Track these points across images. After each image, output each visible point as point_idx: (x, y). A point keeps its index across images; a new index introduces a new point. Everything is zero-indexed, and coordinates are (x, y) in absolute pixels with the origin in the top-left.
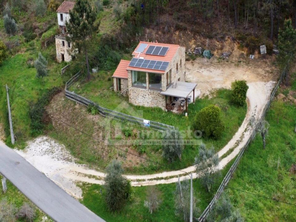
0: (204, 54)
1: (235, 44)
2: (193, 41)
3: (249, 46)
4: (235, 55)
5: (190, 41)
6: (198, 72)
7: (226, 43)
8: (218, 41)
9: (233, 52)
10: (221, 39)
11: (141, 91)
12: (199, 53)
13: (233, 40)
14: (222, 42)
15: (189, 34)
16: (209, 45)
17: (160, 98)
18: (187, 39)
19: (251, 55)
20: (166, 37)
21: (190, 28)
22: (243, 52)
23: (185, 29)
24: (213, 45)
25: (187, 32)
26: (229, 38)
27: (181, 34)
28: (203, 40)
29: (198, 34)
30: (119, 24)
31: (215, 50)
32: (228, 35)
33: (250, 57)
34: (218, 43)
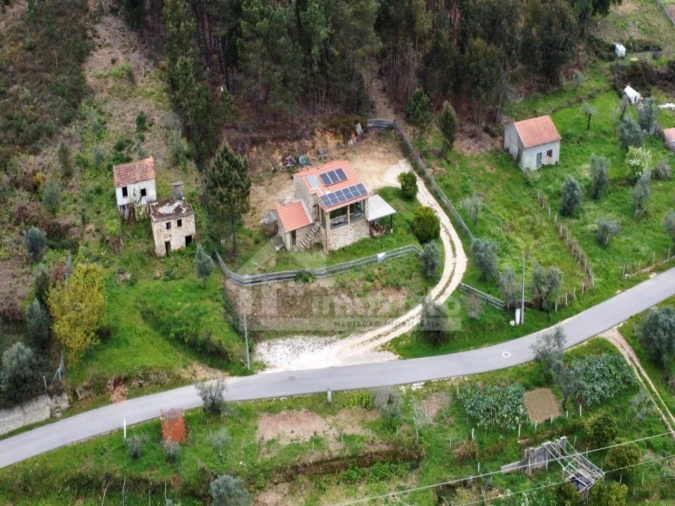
1: (327, 135)
2: (277, 151)
3: (343, 131)
4: (331, 148)
5: (273, 153)
7: (317, 138)
8: (307, 140)
9: (328, 145)
10: (310, 135)
13: (323, 131)
14: (312, 139)
15: (270, 145)
18: (269, 152)
19: (348, 142)
21: (270, 136)
22: (339, 141)
24: (304, 146)
25: (267, 144)
26: (319, 130)
27: (260, 148)
28: (291, 145)
29: (281, 140)
32: (317, 127)
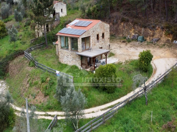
0: (138, 39)
1: (163, 32)
2: (133, 30)
3: (173, 33)
4: (162, 41)
5: (131, 30)
6: (127, 49)
7: (156, 31)
8: (151, 30)
9: (162, 38)
10: (153, 28)
11: (66, 52)
12: (135, 38)
13: (162, 29)
14: (154, 31)
15: (130, 25)
16: (143, 33)
17: (77, 58)
18: (129, 28)
19: (175, 41)
20: (115, 27)
21: (132, 20)
22: (169, 38)
23: (128, 21)
24: (147, 33)
25: (129, 24)
26: (159, 27)
27: (125, 25)
28: (140, 29)
29: (136, 25)
30: (82, 16)
31: (148, 36)
32: (158, 25)
33: (174, 42)
34: (150, 31)
